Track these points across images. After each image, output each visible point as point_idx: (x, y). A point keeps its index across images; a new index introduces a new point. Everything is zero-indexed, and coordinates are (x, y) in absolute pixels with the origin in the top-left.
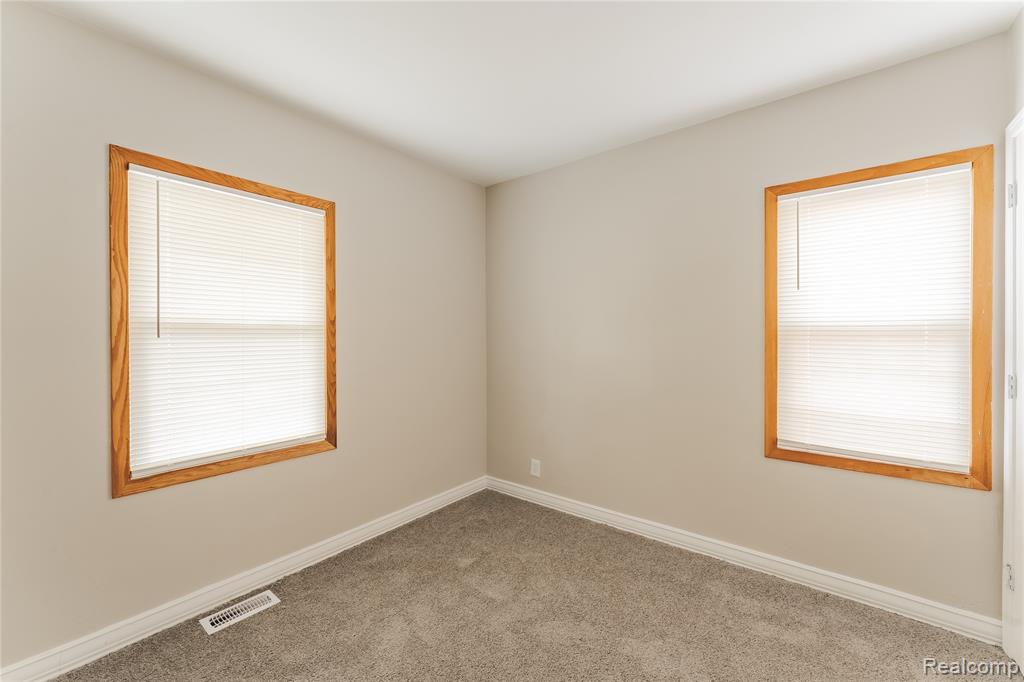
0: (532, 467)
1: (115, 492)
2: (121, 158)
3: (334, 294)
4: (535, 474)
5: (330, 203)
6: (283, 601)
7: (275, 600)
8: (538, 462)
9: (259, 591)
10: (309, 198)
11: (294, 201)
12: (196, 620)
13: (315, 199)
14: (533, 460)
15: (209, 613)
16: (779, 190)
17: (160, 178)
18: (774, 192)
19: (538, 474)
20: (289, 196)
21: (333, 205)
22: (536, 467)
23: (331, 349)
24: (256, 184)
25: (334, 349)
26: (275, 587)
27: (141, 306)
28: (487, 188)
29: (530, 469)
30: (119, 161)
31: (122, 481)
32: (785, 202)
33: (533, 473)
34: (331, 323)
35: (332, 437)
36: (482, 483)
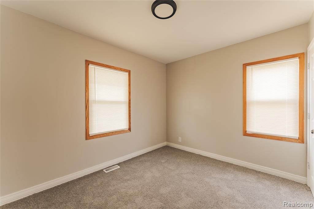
0: (179, 139)
1: (86, 139)
2: (88, 63)
6: (121, 167)
7: (119, 167)
8: (181, 138)
9: (115, 165)
12: (102, 170)
13: (126, 70)
14: (179, 138)
15: (105, 169)
17: (95, 67)
18: (246, 65)
19: (181, 141)
20: (121, 69)
21: (130, 71)
22: (180, 140)
24: (114, 67)
25: (130, 107)
26: (119, 164)
27: (92, 97)
28: (166, 64)
29: (178, 140)
30: (87, 63)
31: (88, 137)
32: (248, 68)
33: (179, 141)
34: (130, 100)
35: (130, 129)
36: (165, 144)
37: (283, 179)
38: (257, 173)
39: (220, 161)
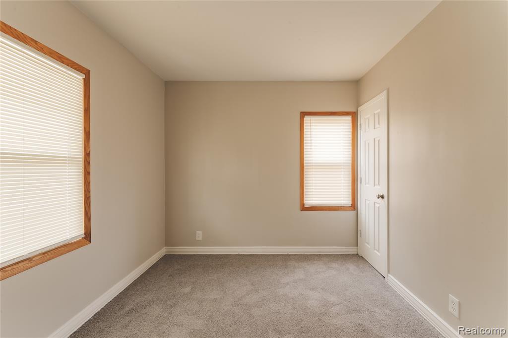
0: (197, 236)
3: (89, 134)
4: (199, 239)
5: (87, 70)
8: (201, 232)
10: (74, 63)
11: (63, 62)
14: (197, 232)
16: (304, 114)
18: (303, 114)
19: (200, 239)
20: (60, 58)
21: (89, 72)
22: (199, 235)
23: (87, 173)
25: (89, 173)
28: (166, 82)
29: (195, 237)
32: (307, 119)
33: (197, 239)
34: (87, 155)
35: (88, 235)
36: (163, 252)
37: (341, 255)
38: (319, 257)
39: (273, 255)
